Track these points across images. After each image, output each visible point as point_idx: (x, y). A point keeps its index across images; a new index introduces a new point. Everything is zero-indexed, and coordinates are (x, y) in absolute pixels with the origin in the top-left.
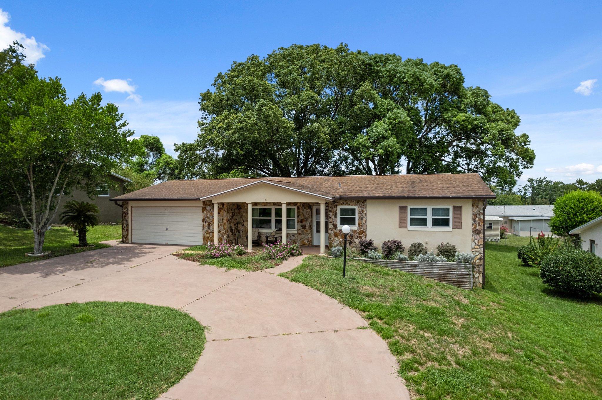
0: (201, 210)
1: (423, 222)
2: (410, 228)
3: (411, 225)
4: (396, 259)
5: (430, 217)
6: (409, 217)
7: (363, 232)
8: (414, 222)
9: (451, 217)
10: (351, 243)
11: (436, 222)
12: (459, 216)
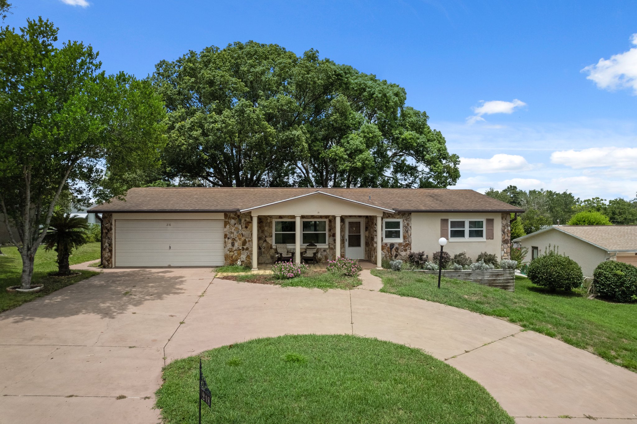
0: (222, 224)
1: (461, 234)
2: (451, 239)
5: (467, 229)
6: (450, 229)
8: (454, 234)
9: (484, 229)
10: (396, 256)
11: (473, 234)
12: (491, 228)
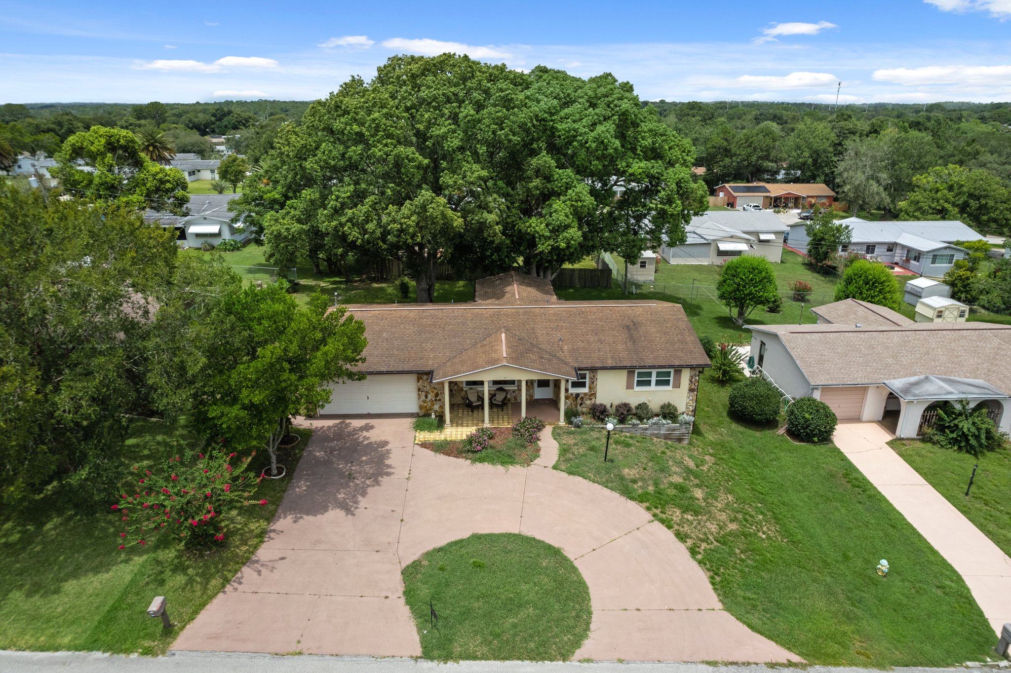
0: (415, 381)
1: (648, 383)
2: (637, 389)
3: (637, 385)
4: (629, 424)
5: (654, 379)
6: (636, 379)
7: (593, 395)
8: (640, 383)
9: (671, 379)
10: (581, 404)
11: (658, 383)
12: (678, 378)
